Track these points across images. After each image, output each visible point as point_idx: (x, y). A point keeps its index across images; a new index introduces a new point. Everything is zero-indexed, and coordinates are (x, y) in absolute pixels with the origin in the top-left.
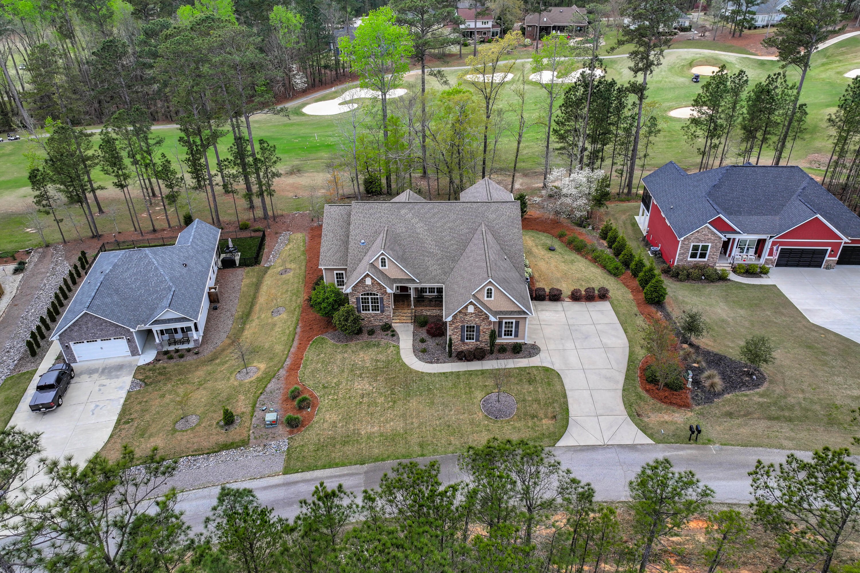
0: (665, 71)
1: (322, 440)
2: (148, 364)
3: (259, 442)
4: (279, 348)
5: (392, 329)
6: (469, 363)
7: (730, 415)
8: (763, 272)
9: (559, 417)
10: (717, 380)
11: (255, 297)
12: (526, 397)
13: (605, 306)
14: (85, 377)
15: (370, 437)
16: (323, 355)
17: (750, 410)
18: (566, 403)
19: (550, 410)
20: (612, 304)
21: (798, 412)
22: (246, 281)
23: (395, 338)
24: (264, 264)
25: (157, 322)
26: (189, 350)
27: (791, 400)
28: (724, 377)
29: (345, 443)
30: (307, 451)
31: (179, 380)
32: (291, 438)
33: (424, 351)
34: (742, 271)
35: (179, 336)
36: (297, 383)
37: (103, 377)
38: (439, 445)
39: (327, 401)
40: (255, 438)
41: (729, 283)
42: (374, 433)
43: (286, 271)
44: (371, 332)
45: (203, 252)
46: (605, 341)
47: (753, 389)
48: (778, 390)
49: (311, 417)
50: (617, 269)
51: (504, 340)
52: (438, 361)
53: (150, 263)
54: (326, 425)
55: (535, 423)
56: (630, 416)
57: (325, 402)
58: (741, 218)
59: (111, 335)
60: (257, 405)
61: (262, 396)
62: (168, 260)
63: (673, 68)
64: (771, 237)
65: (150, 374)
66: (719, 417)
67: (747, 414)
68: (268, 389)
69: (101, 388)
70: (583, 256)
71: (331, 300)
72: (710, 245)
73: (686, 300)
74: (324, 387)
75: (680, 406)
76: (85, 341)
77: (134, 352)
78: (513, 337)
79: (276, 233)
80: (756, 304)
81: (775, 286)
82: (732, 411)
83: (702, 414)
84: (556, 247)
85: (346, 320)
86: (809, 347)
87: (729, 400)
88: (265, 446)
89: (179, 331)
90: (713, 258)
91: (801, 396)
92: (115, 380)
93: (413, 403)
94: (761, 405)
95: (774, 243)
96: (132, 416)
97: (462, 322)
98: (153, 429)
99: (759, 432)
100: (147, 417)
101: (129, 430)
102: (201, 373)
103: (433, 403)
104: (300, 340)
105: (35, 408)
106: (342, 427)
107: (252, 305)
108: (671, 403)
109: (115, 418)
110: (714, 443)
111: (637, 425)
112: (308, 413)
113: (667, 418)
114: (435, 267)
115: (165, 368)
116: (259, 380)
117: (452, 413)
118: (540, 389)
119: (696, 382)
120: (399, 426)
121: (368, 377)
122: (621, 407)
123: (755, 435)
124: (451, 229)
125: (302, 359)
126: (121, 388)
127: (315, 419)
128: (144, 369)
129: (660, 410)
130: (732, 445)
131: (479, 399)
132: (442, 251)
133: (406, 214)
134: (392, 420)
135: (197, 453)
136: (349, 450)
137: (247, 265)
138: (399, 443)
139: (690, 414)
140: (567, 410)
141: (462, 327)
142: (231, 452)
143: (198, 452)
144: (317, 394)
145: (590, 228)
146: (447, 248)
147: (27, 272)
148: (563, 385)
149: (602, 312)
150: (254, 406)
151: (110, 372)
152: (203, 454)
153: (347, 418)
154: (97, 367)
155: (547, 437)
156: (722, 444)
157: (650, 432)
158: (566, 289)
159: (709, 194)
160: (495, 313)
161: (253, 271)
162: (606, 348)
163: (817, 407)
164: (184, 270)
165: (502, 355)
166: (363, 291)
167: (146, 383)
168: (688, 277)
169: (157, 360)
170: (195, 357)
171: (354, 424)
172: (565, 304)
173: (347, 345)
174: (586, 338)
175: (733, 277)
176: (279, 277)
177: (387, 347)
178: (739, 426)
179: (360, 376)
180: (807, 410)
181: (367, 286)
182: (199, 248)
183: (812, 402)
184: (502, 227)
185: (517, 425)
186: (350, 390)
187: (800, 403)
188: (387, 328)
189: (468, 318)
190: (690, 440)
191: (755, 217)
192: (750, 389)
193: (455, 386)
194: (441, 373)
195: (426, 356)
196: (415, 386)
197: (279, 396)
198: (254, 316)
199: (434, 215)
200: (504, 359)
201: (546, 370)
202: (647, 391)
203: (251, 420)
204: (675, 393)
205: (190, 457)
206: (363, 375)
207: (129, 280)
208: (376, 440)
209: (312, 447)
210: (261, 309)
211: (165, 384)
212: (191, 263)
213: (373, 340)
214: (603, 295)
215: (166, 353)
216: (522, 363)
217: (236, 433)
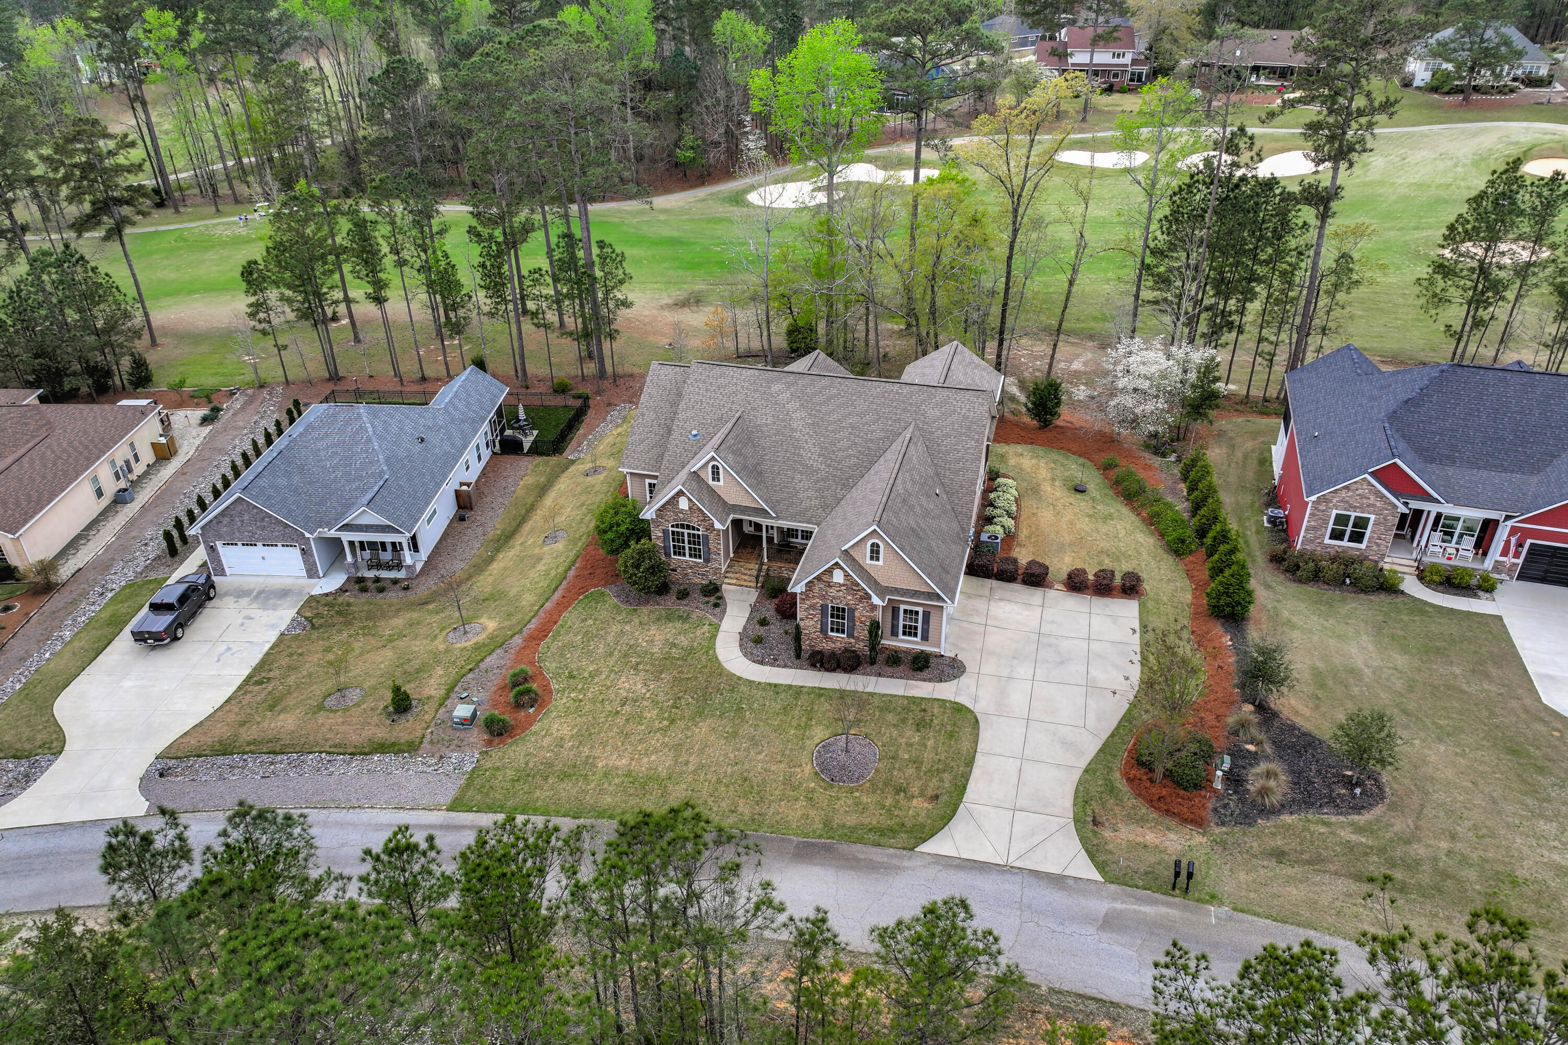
0: (1464, 166)
1: (531, 765)
2: (327, 595)
3: (435, 749)
4: (529, 598)
5: (718, 594)
6: (827, 674)
7: (1279, 855)
8: (1487, 587)
9: (944, 798)
10: (1279, 784)
11: (531, 509)
12: (900, 752)
13: (1128, 609)
14: (229, 601)
15: (609, 773)
16: (590, 622)
17: (1324, 853)
18: (966, 777)
19: (934, 782)
20: (1142, 607)
21: (1425, 877)
22: (529, 480)
23: (718, 610)
24: (569, 454)
25: (347, 527)
26: (395, 582)
27: (1419, 850)
29: (564, 776)
30: (500, 778)
31: (363, 628)
32: (486, 752)
33: (758, 641)
34: (1436, 578)
35: (387, 556)
36: (532, 663)
37: (255, 605)
38: (715, 809)
39: (564, 701)
40: (432, 742)
41: (1400, 599)
42: (617, 768)
43: (595, 470)
44: (683, 595)
45: (463, 421)
46: (1094, 672)
47: (1346, 814)
48: (1400, 825)
49: (531, 721)
50: (1183, 541)
51: (900, 642)
52: (774, 663)
53: (362, 429)
54: (546, 741)
55: (898, 801)
56: (1076, 820)
57: (560, 702)
58: (1451, 471)
59: (277, 538)
60: (457, 689)
61: (470, 676)
62: (394, 429)
63: (1484, 159)
64: (1508, 518)
65: (324, 611)
66: (1255, 856)
67: (1316, 861)
68: (483, 666)
69: (246, 621)
70: (1133, 509)
71: (623, 528)
72: (1372, 517)
73: (1295, 619)
74: (571, 676)
75: (1185, 821)
76: (240, 543)
77: (312, 572)
78: (918, 639)
79: (609, 405)
80: (1438, 649)
81: (1500, 618)
82: (1286, 849)
83: (1223, 844)
84: (1091, 487)
85: (637, 567)
86: (1513, 752)
87: (1290, 827)
88: (441, 757)
89: (389, 548)
90: (1378, 545)
91: (1444, 845)
92: (270, 612)
93: (703, 729)
94: (1350, 847)
95: (1514, 531)
96: (271, 675)
97: (823, 597)
98: (290, 701)
99: (1325, 900)
100: (291, 680)
101: (259, 693)
102: (398, 622)
103: (735, 734)
104: (568, 590)
105: (139, 637)
106: (571, 749)
107: (524, 519)
108: (1168, 812)
109: (246, 672)
110: (1221, 904)
111: (1084, 840)
112: (529, 716)
113: (1150, 838)
114: (810, 493)
115: (349, 605)
116: (477, 647)
117: (761, 757)
118: (930, 743)
119: (1234, 780)
120: (662, 763)
121: (647, 671)
122: (1066, 803)
123: (1313, 905)
124: (853, 428)
125: (556, 622)
126: (273, 626)
127: (535, 728)
128: (318, 602)
129: (1141, 821)
130: (1258, 915)
131: (816, 741)
132: (829, 466)
133: (780, 392)
134: (656, 751)
135: (336, 750)
136: (567, 789)
137: (540, 454)
138: (651, 794)
139: (1198, 839)
140: (961, 789)
141: (824, 608)
142: (387, 758)
143: (339, 749)
144: (554, 686)
145: (1173, 458)
146: (839, 462)
147: (218, 425)
148: (976, 743)
149: (1114, 618)
150: (450, 690)
151: (267, 598)
152: (344, 754)
153: (584, 736)
154: (252, 587)
155: (907, 832)
156: (1235, 909)
157: (1103, 858)
158: (1063, 566)
159: (1393, 417)
160: (882, 591)
161: (546, 464)
162: (1091, 687)
163: (1471, 874)
164: (418, 447)
165: (890, 670)
166: (675, 520)
167: (313, 625)
168: (1316, 576)
169: (342, 590)
170: (402, 594)
171: (592, 747)
172: (1051, 593)
173: (635, 610)
174: (1062, 663)
175: (1412, 586)
176: (582, 479)
177: (700, 623)
178: (1290, 880)
179: (636, 667)
180: (1445, 875)
181: (682, 511)
182: (457, 415)
183: (1464, 861)
184: (948, 436)
185: (865, 799)
186: (608, 688)
187: (1435, 859)
188: (712, 592)
189: (833, 592)
190: (1174, 888)
191: (1484, 474)
192: (1341, 814)
193: (785, 710)
194: (770, 684)
195: (758, 651)
196: (718, 699)
197: (495, 680)
199: (829, 399)
200: (892, 677)
201: (959, 709)
202: (1130, 780)
203: (437, 711)
204: (1182, 792)
205: (323, 755)
206: (641, 667)
207: (323, 453)
208: (617, 781)
209: (510, 773)
210: (532, 530)
211: (340, 631)
212: (434, 439)
213: (682, 608)
214: (1129, 589)
215: (360, 580)
216: (922, 689)
217: (406, 729)
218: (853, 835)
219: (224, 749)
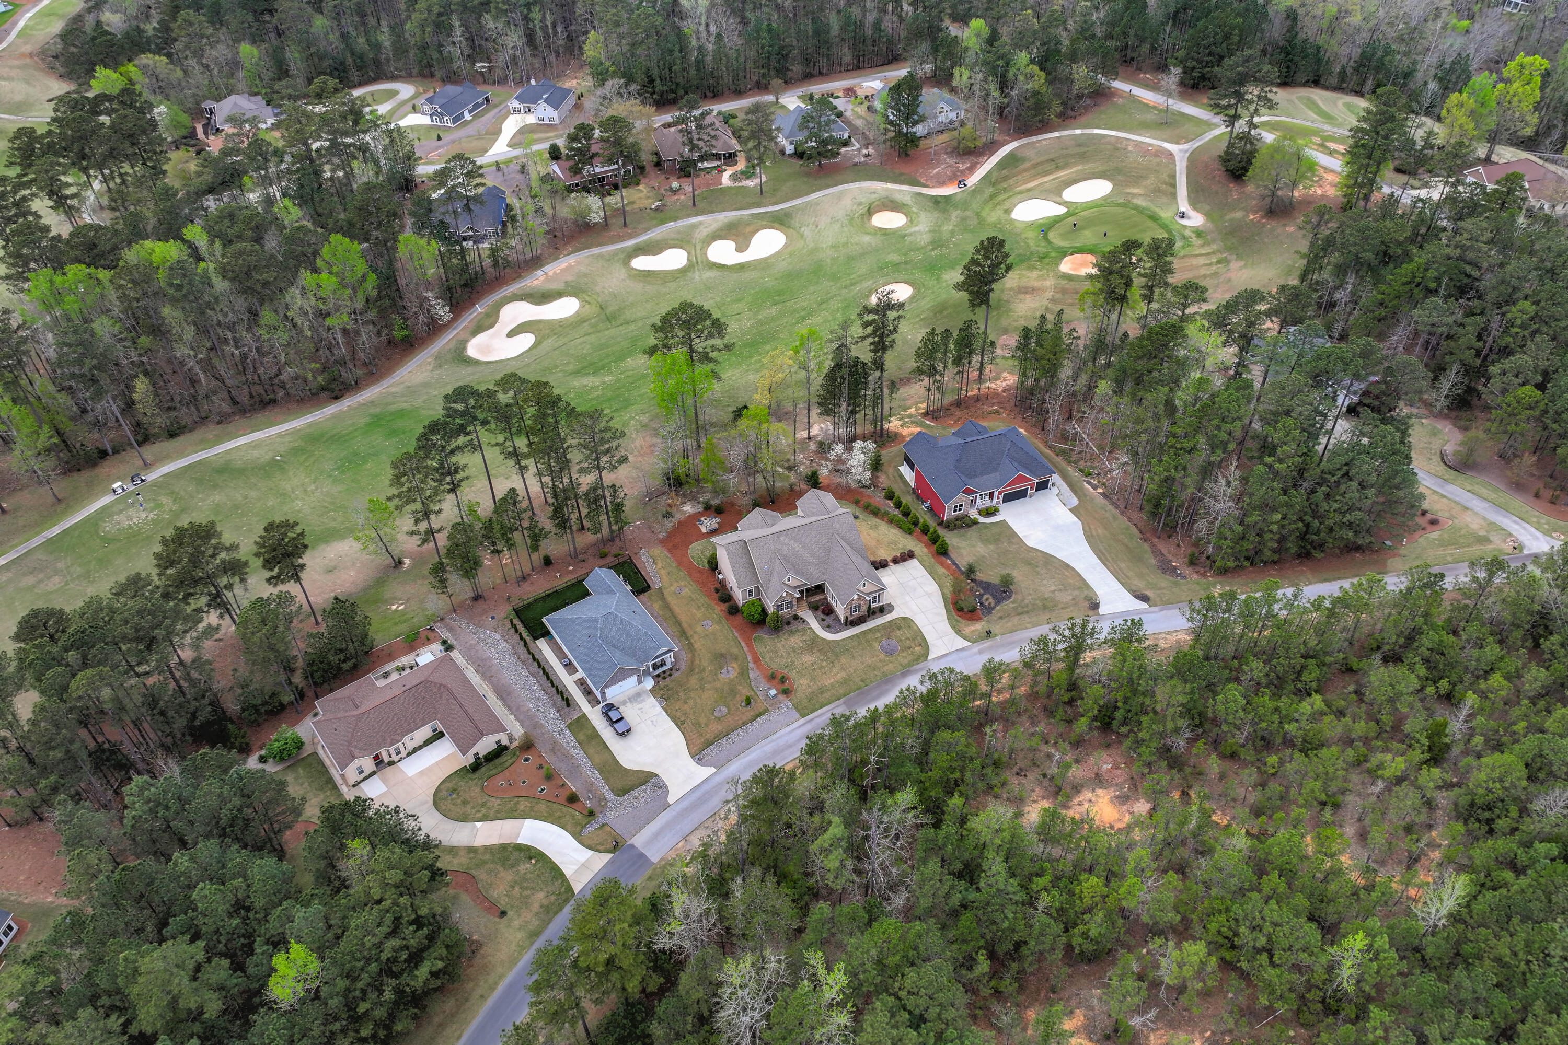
1: (807, 695)
2: (654, 687)
3: (775, 707)
4: (734, 650)
5: (800, 618)
6: (857, 628)
7: (1001, 618)
8: (997, 511)
9: (922, 644)
10: (991, 600)
11: (675, 617)
12: (900, 637)
13: (914, 563)
15: (832, 685)
16: (768, 647)
17: (1009, 612)
18: (923, 636)
19: (916, 641)
20: (918, 560)
21: (1030, 607)
22: (656, 606)
23: (804, 623)
24: (654, 586)
25: (655, 658)
26: (670, 670)
27: (1026, 601)
28: (994, 597)
29: (821, 693)
30: (804, 703)
31: (686, 690)
32: (791, 700)
33: (828, 626)
34: (985, 514)
36: (767, 669)
37: (636, 703)
40: (771, 706)
41: (979, 526)
43: (679, 589)
44: (788, 623)
46: (925, 589)
48: (1022, 597)
49: (792, 685)
50: (908, 527)
51: (873, 606)
52: (840, 631)
54: (804, 687)
55: (911, 651)
56: (956, 632)
57: (793, 674)
59: (628, 676)
60: (755, 689)
61: (752, 683)
62: (626, 613)
64: (995, 491)
65: (662, 692)
66: (997, 621)
67: (1008, 615)
68: (752, 678)
69: (641, 709)
70: (881, 519)
71: (759, 611)
72: (963, 503)
73: (959, 545)
74: (786, 666)
75: (977, 620)
77: (640, 682)
78: (879, 604)
79: (636, 554)
80: (997, 539)
81: (1004, 520)
82: (1001, 615)
84: (860, 515)
85: (777, 622)
86: (1029, 563)
87: (999, 610)
88: (780, 708)
90: (966, 511)
91: (1030, 597)
92: (644, 703)
93: (843, 660)
94: (1014, 608)
95: (999, 491)
96: (682, 719)
98: (704, 722)
99: (1015, 623)
100: (690, 717)
101: (689, 726)
102: (694, 681)
103: (854, 657)
104: (743, 640)
106: (813, 685)
107: (679, 623)
108: (973, 620)
109: (672, 724)
111: (961, 637)
112: (789, 684)
113: (973, 628)
114: (816, 571)
115: (667, 686)
116: (741, 674)
117: (867, 659)
118: (905, 631)
119: (981, 604)
120: (844, 674)
121: (807, 653)
122: (950, 629)
123: (1014, 626)
125: (756, 653)
126: (654, 706)
127: (796, 686)
128: (655, 691)
129: (968, 625)
130: (1006, 634)
131: (877, 647)
132: (816, 559)
134: (838, 673)
136: (826, 695)
137: (647, 589)
140: (925, 639)
141: (851, 607)
143: (745, 724)
144: (785, 672)
146: (819, 557)
147: (464, 649)
148: (916, 625)
149: (915, 568)
150: (753, 690)
151: (637, 699)
153: (813, 679)
154: (622, 699)
155: (921, 656)
156: (1001, 636)
157: (968, 639)
158: (889, 558)
159: (956, 467)
160: (868, 595)
161: (652, 595)
162: (929, 594)
164: (639, 616)
165: (876, 616)
166: (781, 601)
167: (666, 698)
168: (956, 527)
169: (657, 682)
171: (819, 682)
172: (892, 568)
173: (779, 636)
174: (915, 590)
175: (980, 520)
176: (678, 596)
177: (804, 630)
178: (1006, 623)
179: (802, 653)
183: (1035, 599)
185: (903, 655)
186: (802, 664)
187: (1030, 602)
188: (796, 617)
189: (854, 602)
190: (987, 637)
191: (985, 477)
192: (1007, 601)
193: (859, 643)
194: (846, 638)
195: (831, 630)
196: (837, 650)
197: (762, 680)
198: (690, 633)
200: (879, 618)
201: (904, 618)
202: (958, 616)
203: (759, 698)
204: (973, 613)
209: (806, 700)
211: (679, 695)
213: (793, 628)
214: (910, 555)
216: (888, 618)
217: (758, 706)
218: (910, 664)
219: (709, 744)
